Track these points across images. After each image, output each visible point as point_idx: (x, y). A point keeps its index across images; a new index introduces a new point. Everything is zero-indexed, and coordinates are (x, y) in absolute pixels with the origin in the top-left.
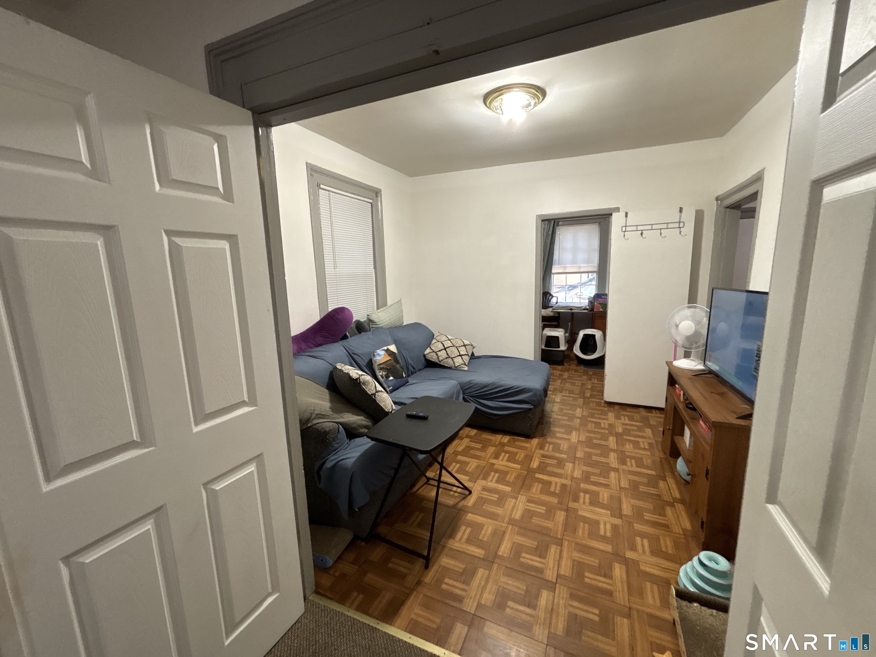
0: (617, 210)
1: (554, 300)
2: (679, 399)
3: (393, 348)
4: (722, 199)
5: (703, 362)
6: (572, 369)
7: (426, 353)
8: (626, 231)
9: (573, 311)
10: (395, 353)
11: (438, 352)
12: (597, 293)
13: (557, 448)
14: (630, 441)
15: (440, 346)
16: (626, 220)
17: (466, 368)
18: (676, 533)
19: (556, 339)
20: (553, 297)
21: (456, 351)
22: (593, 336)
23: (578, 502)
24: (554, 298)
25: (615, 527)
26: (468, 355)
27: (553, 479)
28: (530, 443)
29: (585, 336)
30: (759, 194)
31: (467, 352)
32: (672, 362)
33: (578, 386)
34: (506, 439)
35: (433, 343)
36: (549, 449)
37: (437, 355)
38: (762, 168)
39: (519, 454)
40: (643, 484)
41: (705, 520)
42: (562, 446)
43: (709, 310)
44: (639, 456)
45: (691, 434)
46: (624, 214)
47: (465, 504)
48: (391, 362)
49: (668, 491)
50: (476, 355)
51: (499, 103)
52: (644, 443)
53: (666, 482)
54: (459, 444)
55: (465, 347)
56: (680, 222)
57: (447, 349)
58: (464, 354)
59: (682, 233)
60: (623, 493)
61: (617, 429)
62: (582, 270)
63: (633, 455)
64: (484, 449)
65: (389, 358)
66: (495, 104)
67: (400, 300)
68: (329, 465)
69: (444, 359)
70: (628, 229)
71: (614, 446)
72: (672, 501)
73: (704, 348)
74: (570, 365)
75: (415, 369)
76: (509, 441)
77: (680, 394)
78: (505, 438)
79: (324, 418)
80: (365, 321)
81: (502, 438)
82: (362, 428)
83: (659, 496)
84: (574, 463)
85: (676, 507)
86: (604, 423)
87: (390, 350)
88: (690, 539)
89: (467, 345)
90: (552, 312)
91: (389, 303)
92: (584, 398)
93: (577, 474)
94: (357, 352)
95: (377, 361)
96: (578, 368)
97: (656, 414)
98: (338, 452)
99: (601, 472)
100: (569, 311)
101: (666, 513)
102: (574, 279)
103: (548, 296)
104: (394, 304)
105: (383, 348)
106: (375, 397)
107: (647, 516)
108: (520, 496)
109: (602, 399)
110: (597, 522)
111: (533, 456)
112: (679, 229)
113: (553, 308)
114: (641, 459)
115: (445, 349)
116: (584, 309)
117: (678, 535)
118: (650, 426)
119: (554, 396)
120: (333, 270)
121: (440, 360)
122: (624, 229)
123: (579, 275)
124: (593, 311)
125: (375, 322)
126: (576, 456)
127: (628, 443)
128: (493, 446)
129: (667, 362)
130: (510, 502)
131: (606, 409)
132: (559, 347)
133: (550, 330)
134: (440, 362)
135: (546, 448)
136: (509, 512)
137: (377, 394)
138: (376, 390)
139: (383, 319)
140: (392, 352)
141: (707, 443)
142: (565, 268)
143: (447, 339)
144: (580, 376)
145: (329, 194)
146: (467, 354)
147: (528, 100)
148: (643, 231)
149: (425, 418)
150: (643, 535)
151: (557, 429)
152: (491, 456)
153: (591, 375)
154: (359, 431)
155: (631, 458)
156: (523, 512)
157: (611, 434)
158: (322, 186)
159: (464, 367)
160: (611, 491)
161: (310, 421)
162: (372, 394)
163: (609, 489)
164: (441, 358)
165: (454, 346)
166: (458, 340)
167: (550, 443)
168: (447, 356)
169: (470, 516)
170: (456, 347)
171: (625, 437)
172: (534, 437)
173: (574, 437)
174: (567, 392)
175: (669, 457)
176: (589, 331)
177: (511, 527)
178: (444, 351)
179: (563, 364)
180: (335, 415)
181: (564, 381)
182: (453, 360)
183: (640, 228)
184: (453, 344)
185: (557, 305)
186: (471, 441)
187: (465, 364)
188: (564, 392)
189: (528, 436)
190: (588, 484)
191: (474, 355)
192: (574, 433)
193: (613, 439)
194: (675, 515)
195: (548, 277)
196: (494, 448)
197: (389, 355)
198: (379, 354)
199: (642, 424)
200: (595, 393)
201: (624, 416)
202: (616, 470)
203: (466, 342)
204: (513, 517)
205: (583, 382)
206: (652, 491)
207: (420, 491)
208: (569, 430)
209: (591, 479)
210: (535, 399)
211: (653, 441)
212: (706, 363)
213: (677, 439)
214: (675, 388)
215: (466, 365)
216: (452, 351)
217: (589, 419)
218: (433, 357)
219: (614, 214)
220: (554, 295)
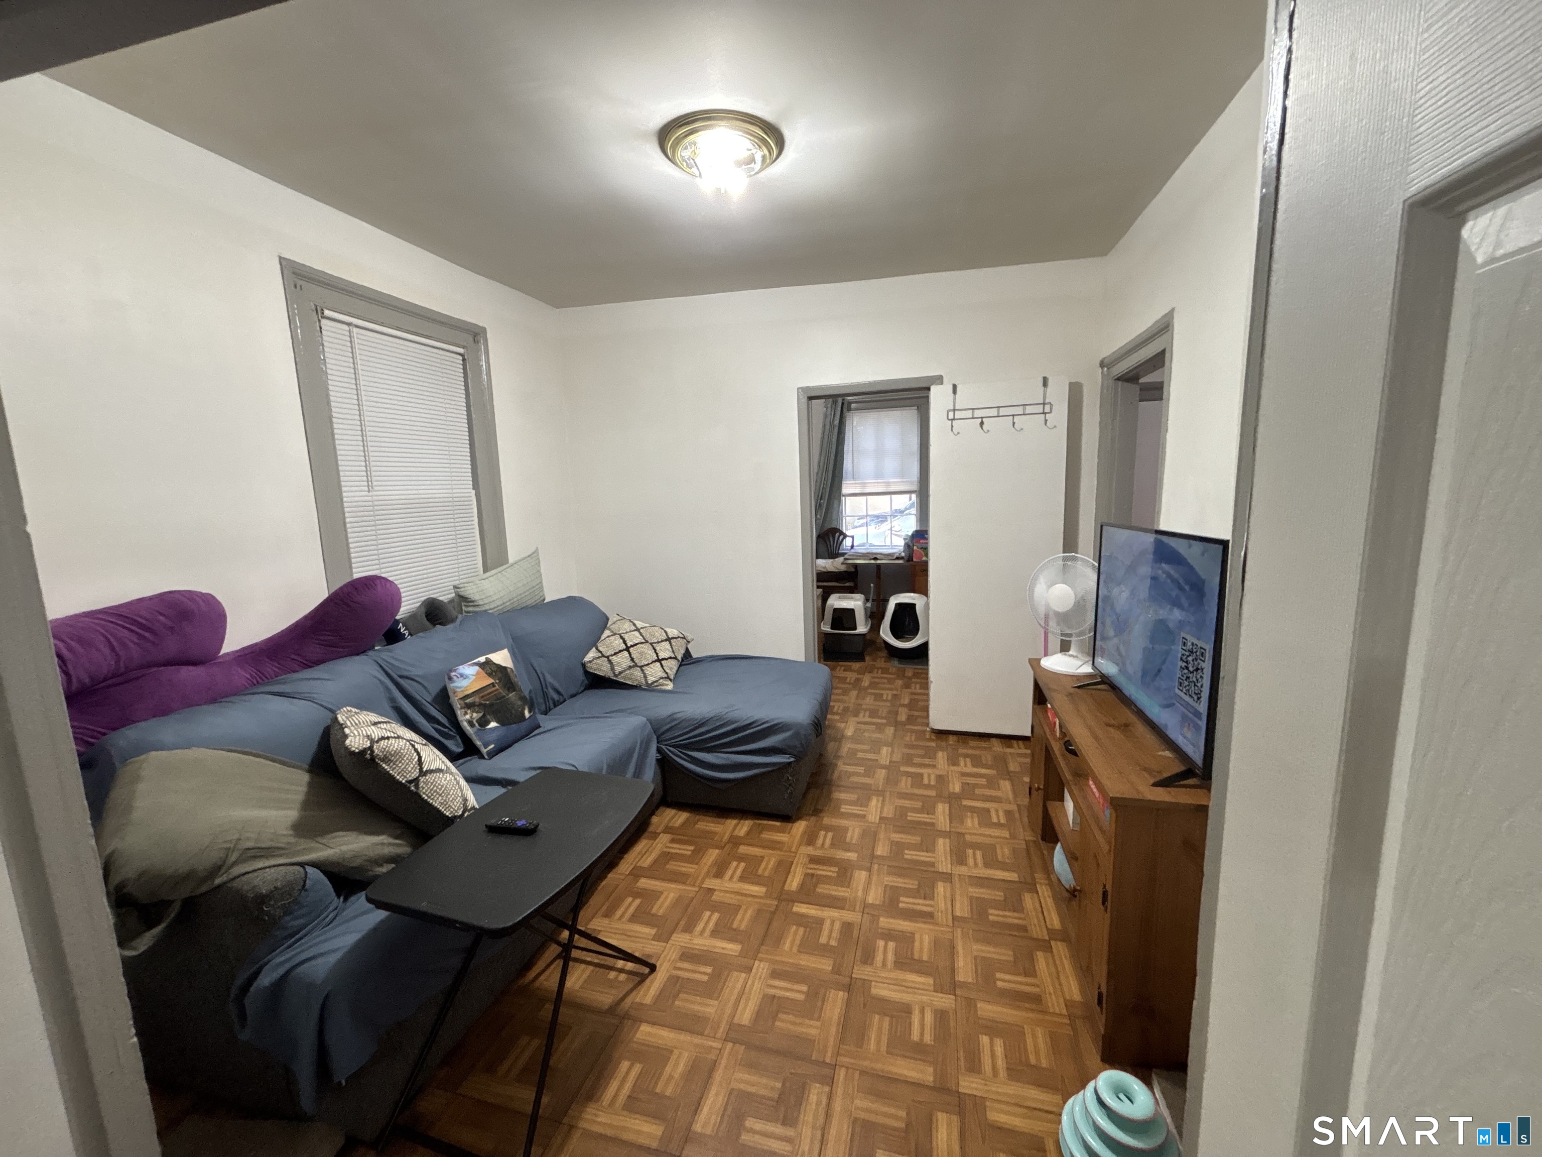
0: (939, 380)
1: (848, 542)
2: (1053, 731)
3: (502, 658)
4: (1109, 365)
5: (1091, 659)
6: (878, 669)
7: (586, 659)
8: (954, 419)
9: (879, 562)
10: (505, 668)
11: (612, 655)
12: (918, 529)
13: (840, 842)
14: (973, 810)
15: (618, 644)
16: (954, 399)
17: (670, 686)
18: (1054, 1014)
19: (849, 613)
20: (845, 536)
21: (652, 652)
22: (913, 606)
23: (872, 964)
24: (847, 538)
25: (941, 1016)
26: (675, 658)
27: (828, 914)
28: (789, 833)
29: (899, 606)
30: (1167, 355)
31: (673, 652)
32: (1039, 660)
33: (887, 701)
34: (743, 827)
35: (603, 637)
36: (825, 838)
37: (610, 662)
38: (1170, 309)
39: (766, 859)
40: (997, 905)
41: (1104, 990)
42: (849, 835)
43: (1097, 564)
44: (987, 840)
45: (1075, 807)
46: (951, 387)
47: (637, 1000)
48: (493, 689)
49: (1040, 915)
50: (695, 655)
51: (691, 150)
52: (998, 814)
53: (1035, 895)
54: (648, 850)
55: (670, 643)
56: (1044, 404)
57: (631, 650)
58: (667, 656)
59: (1048, 424)
60: (959, 931)
61: (951, 785)
62: (893, 488)
63: (980, 839)
64: (695, 858)
65: (490, 681)
66: (683, 153)
67: (536, 551)
68: (266, 979)
69: (625, 671)
70: (958, 415)
71: (945, 826)
72: (1047, 938)
73: (1092, 634)
74: (874, 660)
75: (563, 696)
76: (748, 833)
77: (1055, 723)
78: (743, 825)
79: (266, 857)
80: (452, 601)
81: (736, 826)
82: (381, 865)
83: (1024, 929)
84: (869, 870)
85: (1055, 951)
86: (929, 776)
87: (495, 664)
88: (1079, 1023)
89: (673, 638)
90: (842, 564)
91: (512, 557)
92: (896, 724)
93: (874, 896)
94: (414, 672)
95: (458, 690)
96: (889, 665)
97: (1019, 748)
98: (301, 939)
99: (919, 885)
100: (873, 562)
101: (1037, 968)
102: (881, 504)
103: (837, 535)
104: (520, 561)
105: (476, 661)
106: (417, 786)
107: (1004, 981)
108: (757, 963)
109: (927, 725)
110: (907, 1009)
111: (792, 863)
112: (1043, 416)
113: (846, 556)
114: (993, 847)
115: (627, 649)
116: (897, 558)
117: (1056, 1019)
118: (1009, 775)
119: (843, 725)
120: (367, 493)
121: (617, 673)
122: (951, 416)
123: (888, 497)
124: (912, 560)
125: (473, 601)
126: (875, 853)
127: (969, 814)
128: (717, 848)
129: (1030, 661)
130: (737, 980)
131: (933, 744)
132: (855, 629)
133: (840, 598)
134: (616, 676)
135: (820, 842)
136: (728, 1010)
137: (422, 779)
138: (421, 769)
139: (492, 593)
140: (499, 666)
141: (1103, 832)
142: (864, 485)
143: (633, 628)
144: (890, 681)
145: (350, 331)
146: (673, 656)
147: (748, 150)
148: (984, 419)
149: (528, 832)
150: (993, 1029)
151: (843, 796)
152: (708, 871)
153: (910, 678)
154: (371, 873)
155: (975, 846)
156: (760, 1005)
157: (940, 797)
158: (327, 313)
159: (667, 685)
160: (937, 928)
161: (223, 870)
162: (410, 782)
163: (933, 924)
164: (618, 669)
165: (647, 642)
166: (656, 628)
167: (828, 829)
168: (632, 664)
169: (645, 1032)
170: (651, 644)
171: (965, 802)
172: (799, 818)
173: (874, 810)
174: (867, 714)
175: (1040, 840)
176: (906, 598)
177: (730, 1045)
178: (626, 654)
179: (863, 660)
180: (304, 844)
181: (862, 691)
182: (642, 670)
183: (978, 413)
184: (644, 639)
185: (852, 551)
186: (673, 841)
187: (668, 678)
188: (861, 715)
189: (787, 818)
190: (894, 918)
191: (691, 656)
192: (874, 802)
193: (944, 809)
194: (1053, 970)
195: (836, 502)
196: (717, 851)
197: (490, 675)
198: (462, 675)
199: (994, 772)
200: (916, 713)
201: (966, 756)
202: (947, 877)
203: (673, 632)
204: (736, 1021)
205: (895, 692)
206: (1012, 918)
207: (542, 978)
208: (866, 793)
209: (901, 905)
210: (797, 743)
211: (1014, 807)
212: (1096, 661)
213: (1052, 806)
214: (1046, 710)
215: (671, 680)
216: (641, 654)
217: (902, 769)
218: (602, 669)
219: (933, 388)
220: (848, 533)
